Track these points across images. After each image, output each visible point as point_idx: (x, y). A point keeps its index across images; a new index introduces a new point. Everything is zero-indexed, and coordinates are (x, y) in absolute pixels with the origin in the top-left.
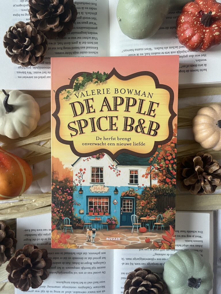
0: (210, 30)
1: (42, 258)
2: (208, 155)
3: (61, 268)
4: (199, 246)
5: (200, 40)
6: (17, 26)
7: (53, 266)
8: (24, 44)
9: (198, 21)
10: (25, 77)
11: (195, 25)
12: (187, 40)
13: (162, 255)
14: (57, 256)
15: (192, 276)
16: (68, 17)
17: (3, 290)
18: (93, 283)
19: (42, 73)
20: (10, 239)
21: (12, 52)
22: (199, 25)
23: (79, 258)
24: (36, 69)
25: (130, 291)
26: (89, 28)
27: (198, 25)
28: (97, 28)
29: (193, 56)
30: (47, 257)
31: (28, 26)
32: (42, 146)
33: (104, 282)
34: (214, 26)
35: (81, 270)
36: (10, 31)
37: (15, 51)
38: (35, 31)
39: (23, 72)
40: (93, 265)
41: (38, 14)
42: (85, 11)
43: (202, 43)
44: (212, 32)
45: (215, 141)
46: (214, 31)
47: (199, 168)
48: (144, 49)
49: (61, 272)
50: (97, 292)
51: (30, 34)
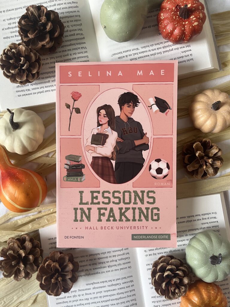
0: (189, 21)
1: (69, 261)
2: (207, 140)
3: (89, 270)
4: (216, 226)
5: (181, 33)
6: (11, 48)
7: (80, 269)
8: (20, 64)
9: (176, 15)
10: (24, 95)
11: (175, 20)
12: (170, 35)
13: (182, 241)
14: (82, 259)
15: (213, 254)
16: (57, 32)
17: (36, 301)
18: (121, 279)
19: (40, 88)
20: (37, 249)
21: (10, 72)
23: (104, 258)
24: (34, 85)
25: (157, 277)
26: (77, 39)
27: (177, 19)
28: (84, 37)
29: (178, 49)
30: (74, 261)
31: (21, 46)
32: (51, 157)
33: (132, 276)
34: (192, 17)
35: (107, 269)
36: (4, 53)
37: (13, 72)
38: (28, 50)
39: (22, 91)
40: (118, 262)
41: (29, 34)
42: (70, 24)
43: (184, 35)
44: (191, 23)
45: (213, 123)
46: (193, 22)
47: (200, 153)
48: (132, 50)
49: (89, 273)
50: (127, 287)
51: (24, 54)
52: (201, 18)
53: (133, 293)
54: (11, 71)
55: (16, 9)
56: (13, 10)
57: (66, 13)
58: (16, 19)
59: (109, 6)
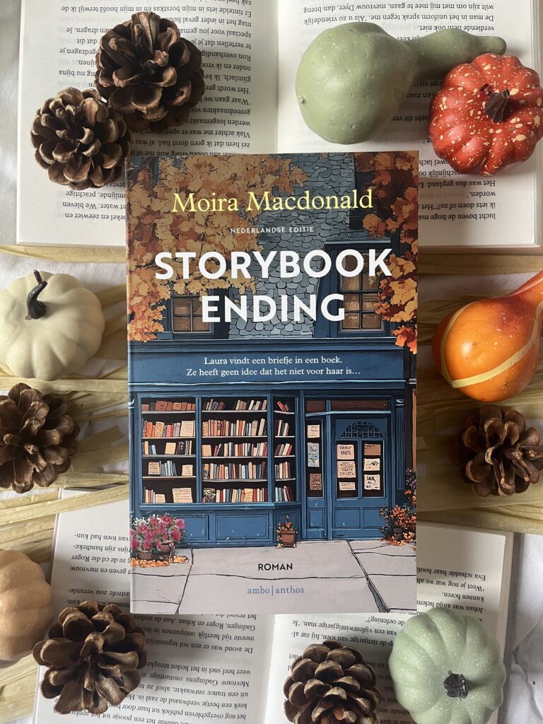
0: (505, 129)
4: (476, 609)
5: (480, 153)
6: (65, 100)
8: (80, 142)
9: (478, 108)
10: (80, 216)
11: (472, 118)
12: (452, 150)
13: (387, 622)
15: (450, 672)
18: (222, 671)
21: (51, 157)
22: (481, 117)
24: (107, 197)
26: (231, 111)
27: (478, 117)
28: (249, 111)
29: (464, 184)
31: (89, 101)
33: (248, 672)
34: (513, 121)
35: (196, 640)
36: (47, 110)
37: (59, 157)
38: (104, 112)
39: (77, 205)
40: (226, 631)
41: (116, 75)
42: (223, 72)
43: (486, 158)
44: (508, 135)
46: (514, 132)
50: (230, 694)
51: (93, 120)
52: (536, 127)
53: (241, 711)
54: (54, 155)
55: (104, 9)
56: (96, 9)
57: (219, 43)
58: (99, 32)
59: (324, 57)
